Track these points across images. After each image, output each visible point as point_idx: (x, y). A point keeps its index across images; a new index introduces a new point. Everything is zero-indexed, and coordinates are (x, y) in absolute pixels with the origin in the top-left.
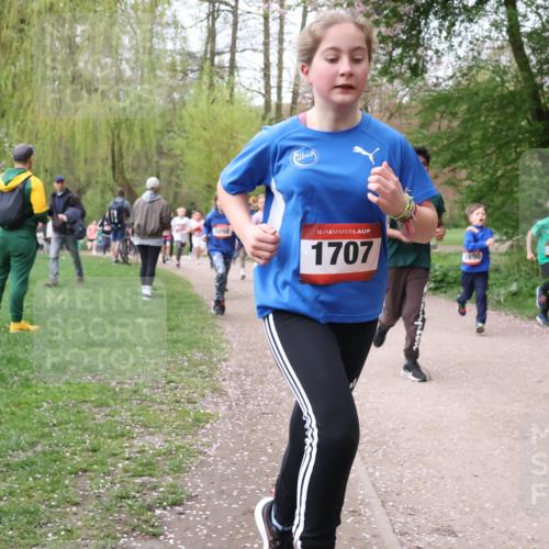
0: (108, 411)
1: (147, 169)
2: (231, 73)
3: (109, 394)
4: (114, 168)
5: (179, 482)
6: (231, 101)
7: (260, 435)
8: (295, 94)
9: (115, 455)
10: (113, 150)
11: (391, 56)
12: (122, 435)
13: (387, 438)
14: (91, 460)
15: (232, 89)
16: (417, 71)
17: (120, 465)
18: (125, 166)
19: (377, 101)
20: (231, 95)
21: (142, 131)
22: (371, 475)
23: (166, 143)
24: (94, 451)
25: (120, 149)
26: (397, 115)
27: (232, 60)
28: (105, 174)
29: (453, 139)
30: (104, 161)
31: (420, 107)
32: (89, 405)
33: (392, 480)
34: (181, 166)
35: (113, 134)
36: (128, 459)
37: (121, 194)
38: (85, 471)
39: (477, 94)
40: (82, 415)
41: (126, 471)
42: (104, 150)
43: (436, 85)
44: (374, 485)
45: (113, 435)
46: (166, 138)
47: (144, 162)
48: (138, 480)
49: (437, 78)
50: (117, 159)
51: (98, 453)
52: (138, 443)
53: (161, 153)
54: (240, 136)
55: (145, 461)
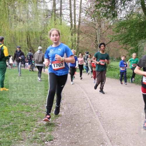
0: (30, 113)
1: (37, 44)
2: (61, 16)
3: (30, 109)
4: (28, 43)
5: (51, 134)
6: (61, 24)
7: (74, 121)
8: (80, 22)
9: (33, 126)
10: (27, 38)
11: (107, 11)
12: (34, 121)
13: (111, 122)
14: (26, 128)
15: (61, 21)
16: (115, 15)
17: (34, 129)
18: (31, 43)
19: (103, 24)
20: (61, 23)
21: (36, 33)
22: (106, 133)
23: (43, 36)
24: (27, 125)
25: (30, 38)
26: (109, 28)
27: (61, 12)
28: (25, 45)
29: (126, 35)
30: (25, 41)
31: (116, 26)
32: (24, 112)
33: (113, 134)
34: (47, 43)
35: (27, 33)
36: (36, 127)
37: (30, 51)
38: (24, 131)
39: (132, 22)
40: (22, 115)
41: (36, 131)
42: (25, 38)
43: (120, 20)
44: (108, 136)
45: (32, 120)
46: (43, 35)
47: (37, 42)
48: (40, 133)
49: (121, 17)
50: (29, 41)
51: (28, 126)
52: (39, 123)
53: (41, 39)
54: (64, 34)
55: (41, 128)
